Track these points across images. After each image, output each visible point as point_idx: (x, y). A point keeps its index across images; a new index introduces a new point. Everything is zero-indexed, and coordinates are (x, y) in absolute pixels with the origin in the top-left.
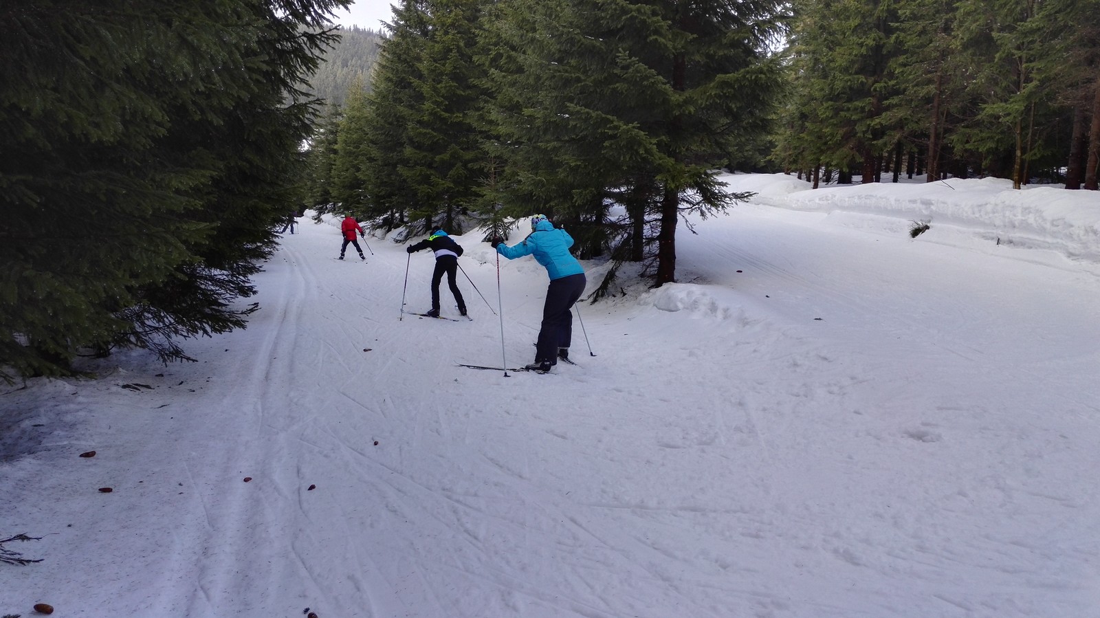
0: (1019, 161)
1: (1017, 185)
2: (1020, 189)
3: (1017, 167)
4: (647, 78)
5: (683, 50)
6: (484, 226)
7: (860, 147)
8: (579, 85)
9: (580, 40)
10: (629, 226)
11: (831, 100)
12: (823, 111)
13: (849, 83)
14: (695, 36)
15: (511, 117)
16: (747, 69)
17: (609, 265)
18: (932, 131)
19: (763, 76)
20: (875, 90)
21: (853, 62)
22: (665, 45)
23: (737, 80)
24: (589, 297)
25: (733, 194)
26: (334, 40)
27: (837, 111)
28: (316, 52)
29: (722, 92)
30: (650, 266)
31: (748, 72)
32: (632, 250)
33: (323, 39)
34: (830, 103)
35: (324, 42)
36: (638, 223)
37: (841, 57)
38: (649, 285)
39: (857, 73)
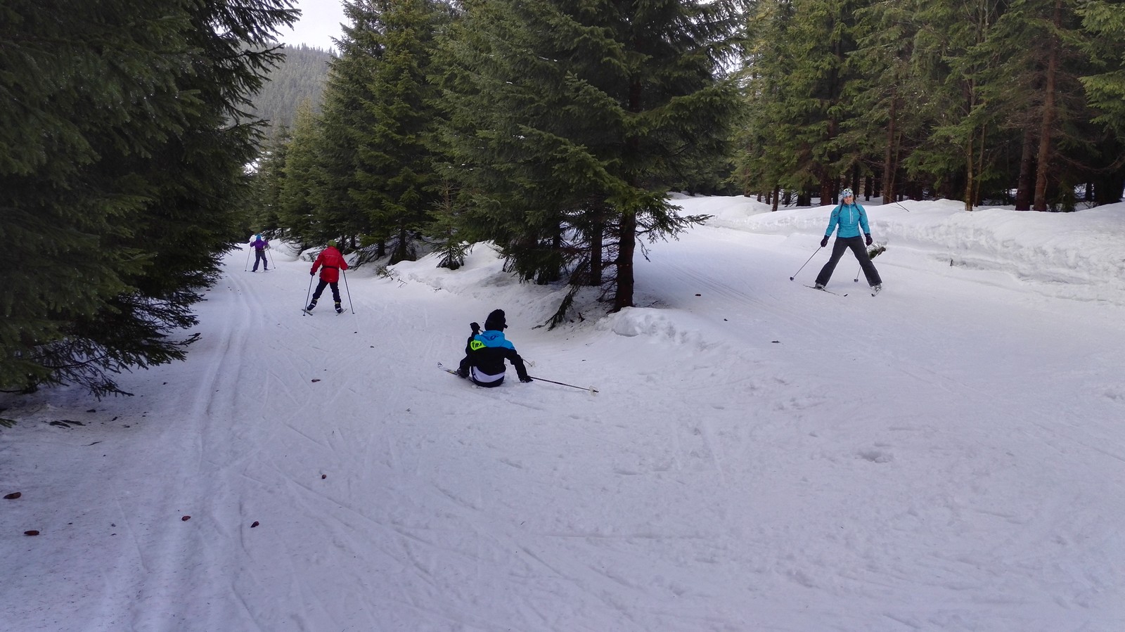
0: (970, 183)
1: (969, 207)
2: (971, 210)
3: (969, 189)
4: (598, 99)
5: (639, 71)
6: (438, 250)
7: (817, 170)
8: (532, 106)
9: (533, 61)
10: (587, 250)
11: (788, 122)
12: (780, 133)
13: (804, 107)
14: (650, 57)
15: (465, 139)
16: (702, 91)
17: (567, 290)
18: (888, 153)
19: (718, 98)
20: (830, 113)
21: (809, 85)
22: (619, 67)
23: (692, 102)
24: (547, 323)
25: (689, 217)
26: (278, 58)
27: (795, 133)
28: (260, 71)
29: (678, 114)
30: (608, 290)
31: (703, 94)
32: (590, 275)
33: (266, 58)
34: (787, 125)
35: (267, 60)
36: (597, 247)
37: (797, 80)
38: (608, 309)
39: (813, 96)
